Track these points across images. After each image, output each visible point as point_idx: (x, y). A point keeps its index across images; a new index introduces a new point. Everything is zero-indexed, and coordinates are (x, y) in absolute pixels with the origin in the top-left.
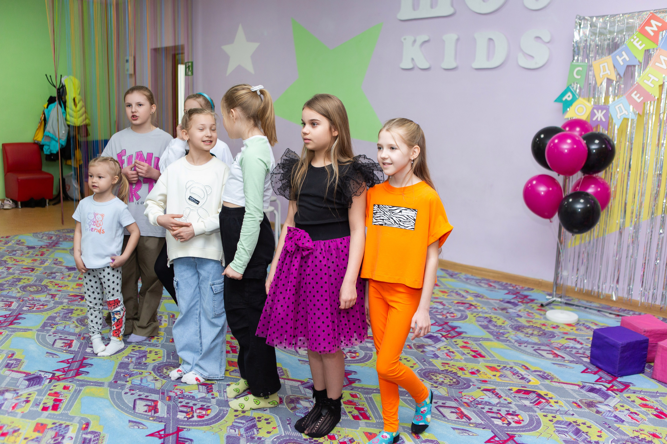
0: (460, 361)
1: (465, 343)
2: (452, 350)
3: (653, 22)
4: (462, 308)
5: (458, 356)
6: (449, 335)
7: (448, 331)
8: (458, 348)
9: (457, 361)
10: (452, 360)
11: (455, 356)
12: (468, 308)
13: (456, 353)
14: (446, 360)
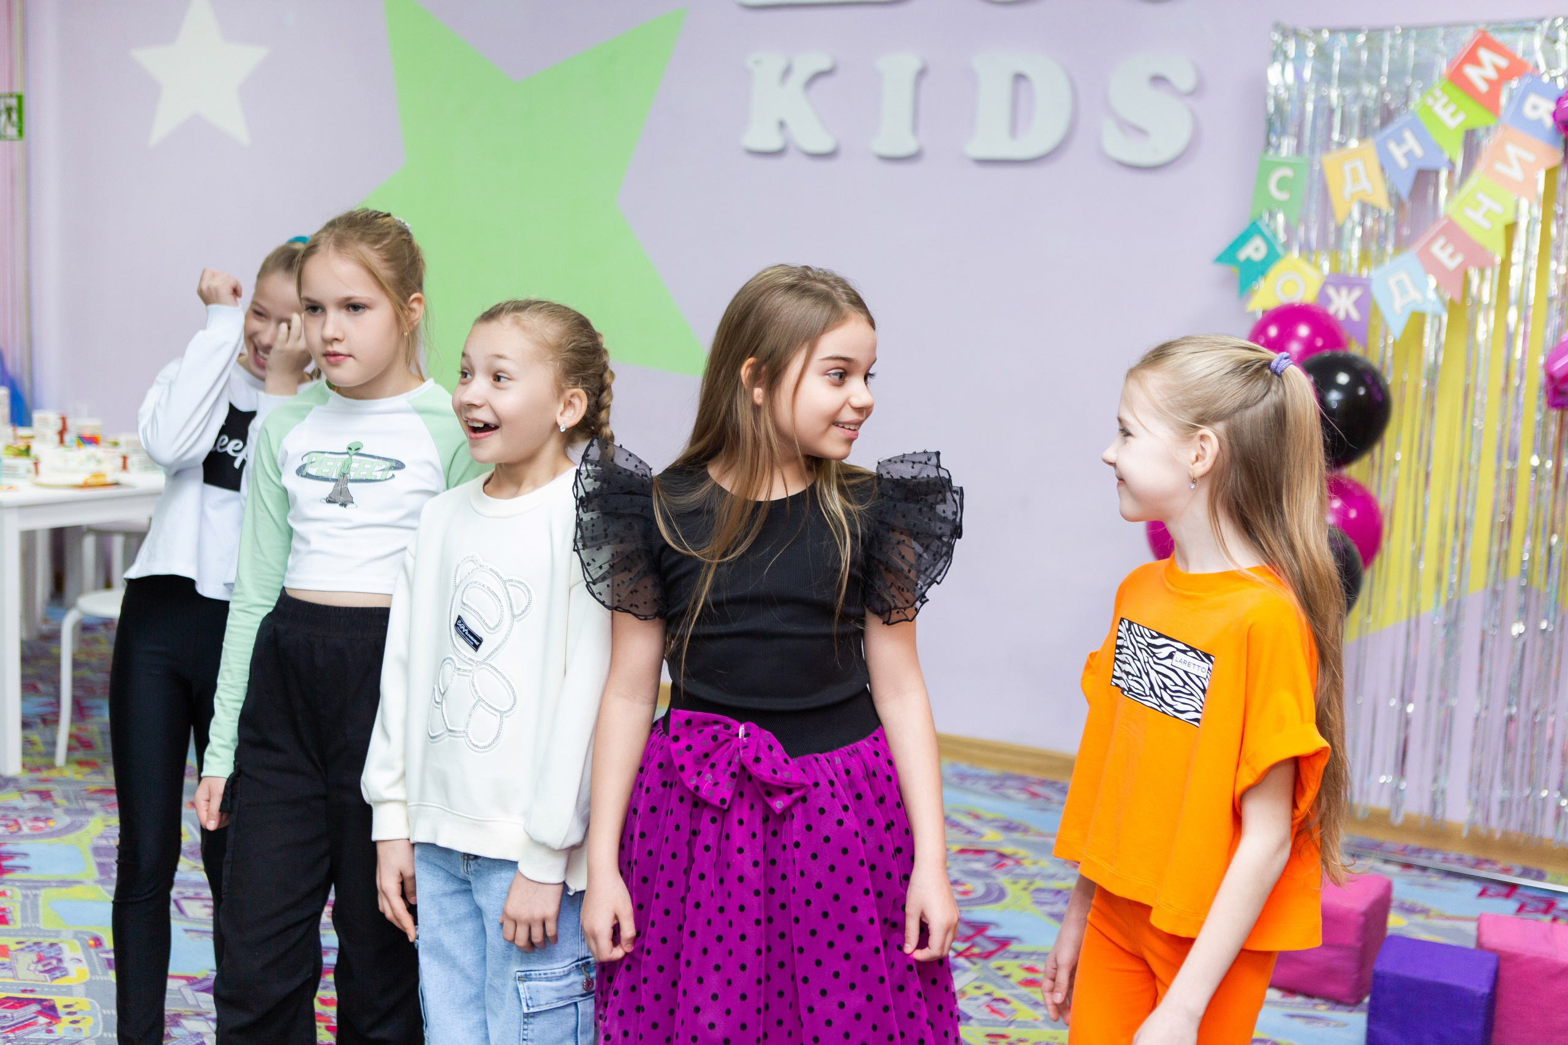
0: (1034, 1027)
1: (1031, 970)
2: (999, 994)
3: (1484, 54)
4: (979, 866)
5: (1025, 1013)
6: (976, 950)
7: (968, 939)
8: (1012, 987)
9: (1024, 1024)
10: (1010, 1023)
11: (1014, 1011)
12: (999, 865)
13: (1015, 1004)
14: (995, 1024)
